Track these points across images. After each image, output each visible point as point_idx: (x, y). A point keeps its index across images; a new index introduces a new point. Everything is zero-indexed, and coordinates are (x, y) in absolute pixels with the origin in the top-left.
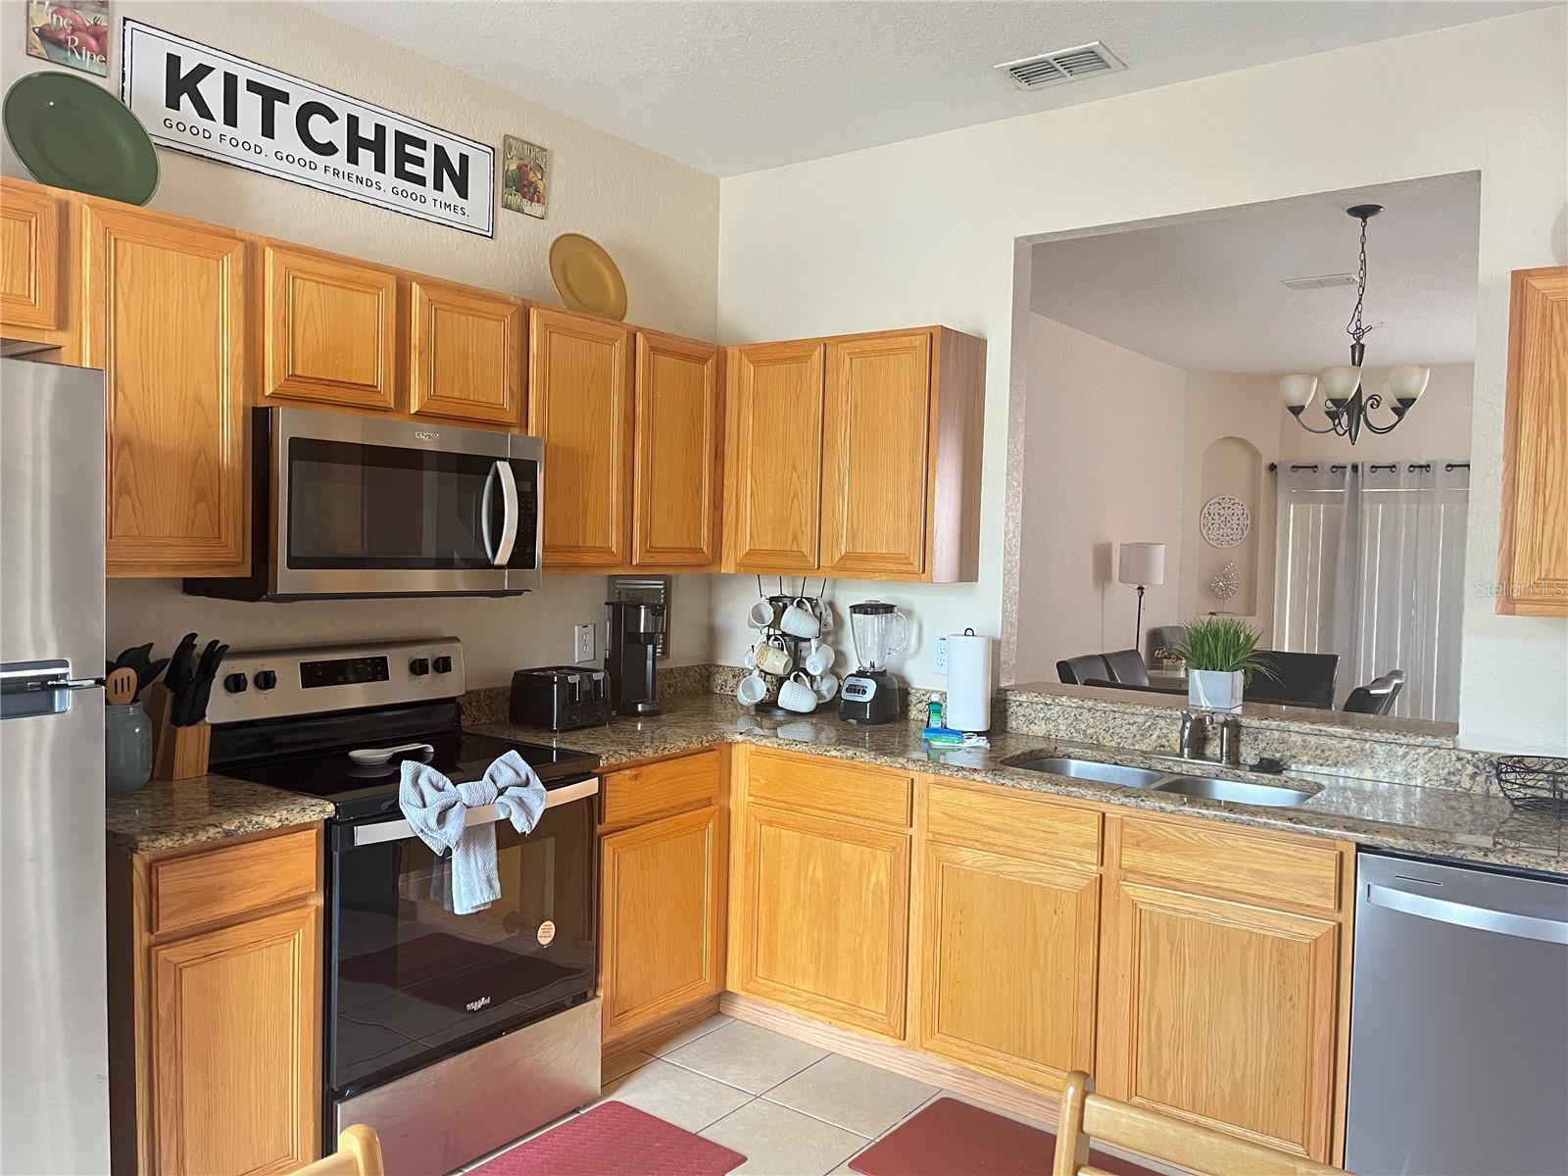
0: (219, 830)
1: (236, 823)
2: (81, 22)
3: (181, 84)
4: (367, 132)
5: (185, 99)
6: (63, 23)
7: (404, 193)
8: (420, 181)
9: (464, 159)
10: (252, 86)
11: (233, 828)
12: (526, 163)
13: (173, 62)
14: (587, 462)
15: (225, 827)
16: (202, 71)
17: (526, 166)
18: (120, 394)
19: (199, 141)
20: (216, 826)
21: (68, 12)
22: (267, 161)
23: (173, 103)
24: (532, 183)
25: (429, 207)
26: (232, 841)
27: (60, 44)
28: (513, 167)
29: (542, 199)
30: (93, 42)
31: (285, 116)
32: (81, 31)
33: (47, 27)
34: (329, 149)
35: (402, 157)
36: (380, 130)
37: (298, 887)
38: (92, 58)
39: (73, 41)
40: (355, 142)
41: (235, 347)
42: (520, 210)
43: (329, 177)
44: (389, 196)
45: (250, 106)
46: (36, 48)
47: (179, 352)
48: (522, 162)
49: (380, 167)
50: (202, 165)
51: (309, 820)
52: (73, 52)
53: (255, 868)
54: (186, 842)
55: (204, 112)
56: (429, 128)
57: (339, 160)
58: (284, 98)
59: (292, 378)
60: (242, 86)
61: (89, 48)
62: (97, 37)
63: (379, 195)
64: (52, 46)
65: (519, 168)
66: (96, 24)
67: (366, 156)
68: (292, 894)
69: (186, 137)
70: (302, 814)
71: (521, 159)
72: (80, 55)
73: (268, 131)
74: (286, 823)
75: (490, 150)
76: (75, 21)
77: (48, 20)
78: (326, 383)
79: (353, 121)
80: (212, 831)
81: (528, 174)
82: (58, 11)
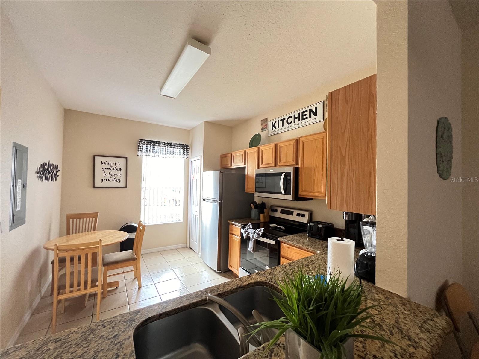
3: (273, 126)
4: (297, 116)
7: (303, 123)
8: (307, 118)
13: (272, 123)
14: (314, 170)
16: (275, 122)
22: (283, 130)
23: (272, 129)
25: (309, 122)
27: (263, 129)
31: (285, 121)
34: (291, 122)
35: (303, 115)
36: (299, 114)
40: (295, 118)
44: (301, 125)
45: (281, 123)
49: (299, 120)
50: (276, 135)
55: (275, 128)
56: (308, 107)
57: (293, 124)
58: (285, 119)
59: (262, 164)
60: (280, 121)
61: (265, 128)
62: (266, 126)
66: (266, 124)
67: (297, 120)
75: (323, 102)
77: (262, 127)
78: (266, 164)
82: (263, 125)
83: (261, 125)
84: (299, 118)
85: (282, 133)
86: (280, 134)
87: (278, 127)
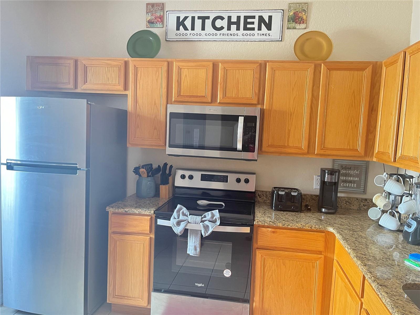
0: (124, 210)
1: (128, 210)
2: (157, 16)
3: (180, 23)
4: (234, 19)
5: (181, 27)
6: (153, 17)
7: (247, 35)
8: (253, 29)
9: (270, 17)
10: (199, 18)
11: (127, 210)
12: (297, 11)
13: (178, 18)
14: (291, 115)
15: (125, 210)
16: (186, 18)
17: (298, 12)
18: (137, 104)
19: (185, 37)
20: (123, 209)
21: (154, 15)
22: (203, 37)
23: (178, 29)
24: (300, 17)
25: (256, 37)
26: (126, 214)
27: (153, 23)
28: (292, 13)
29: (305, 22)
30: (159, 20)
31: (208, 23)
32: (157, 18)
33: (150, 20)
34: (222, 28)
35: (246, 23)
36: (239, 18)
37: (145, 231)
38: (159, 24)
39: (155, 21)
40: (230, 23)
41: (164, 89)
42: (294, 28)
43: (222, 37)
44: (242, 37)
45: (198, 23)
46: (148, 26)
47: (151, 93)
48: (295, 11)
49: (238, 29)
50: (186, 43)
51: (146, 214)
52: (155, 24)
53: (134, 222)
54: (116, 211)
55: (186, 29)
56: (257, 11)
57: (225, 31)
58: (208, 18)
59: (180, 96)
60: (196, 18)
61: (159, 22)
62: (160, 18)
63: (238, 37)
64: (151, 24)
65: (294, 13)
66: (160, 15)
67: (234, 27)
68: (143, 232)
69: (181, 37)
70: (144, 212)
71: (295, 10)
72: (157, 24)
73: (203, 29)
74: (140, 213)
75: (282, 11)
76: (156, 16)
77: (150, 18)
78: (189, 96)
79: (229, 18)
80: (122, 210)
81: (298, 14)
82: (152, 15)
83: (147, 13)
84: (237, 23)
85: (201, 42)
86: (194, 42)
87: (193, 29)
